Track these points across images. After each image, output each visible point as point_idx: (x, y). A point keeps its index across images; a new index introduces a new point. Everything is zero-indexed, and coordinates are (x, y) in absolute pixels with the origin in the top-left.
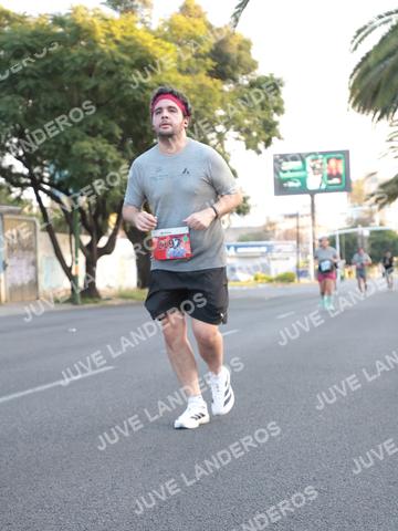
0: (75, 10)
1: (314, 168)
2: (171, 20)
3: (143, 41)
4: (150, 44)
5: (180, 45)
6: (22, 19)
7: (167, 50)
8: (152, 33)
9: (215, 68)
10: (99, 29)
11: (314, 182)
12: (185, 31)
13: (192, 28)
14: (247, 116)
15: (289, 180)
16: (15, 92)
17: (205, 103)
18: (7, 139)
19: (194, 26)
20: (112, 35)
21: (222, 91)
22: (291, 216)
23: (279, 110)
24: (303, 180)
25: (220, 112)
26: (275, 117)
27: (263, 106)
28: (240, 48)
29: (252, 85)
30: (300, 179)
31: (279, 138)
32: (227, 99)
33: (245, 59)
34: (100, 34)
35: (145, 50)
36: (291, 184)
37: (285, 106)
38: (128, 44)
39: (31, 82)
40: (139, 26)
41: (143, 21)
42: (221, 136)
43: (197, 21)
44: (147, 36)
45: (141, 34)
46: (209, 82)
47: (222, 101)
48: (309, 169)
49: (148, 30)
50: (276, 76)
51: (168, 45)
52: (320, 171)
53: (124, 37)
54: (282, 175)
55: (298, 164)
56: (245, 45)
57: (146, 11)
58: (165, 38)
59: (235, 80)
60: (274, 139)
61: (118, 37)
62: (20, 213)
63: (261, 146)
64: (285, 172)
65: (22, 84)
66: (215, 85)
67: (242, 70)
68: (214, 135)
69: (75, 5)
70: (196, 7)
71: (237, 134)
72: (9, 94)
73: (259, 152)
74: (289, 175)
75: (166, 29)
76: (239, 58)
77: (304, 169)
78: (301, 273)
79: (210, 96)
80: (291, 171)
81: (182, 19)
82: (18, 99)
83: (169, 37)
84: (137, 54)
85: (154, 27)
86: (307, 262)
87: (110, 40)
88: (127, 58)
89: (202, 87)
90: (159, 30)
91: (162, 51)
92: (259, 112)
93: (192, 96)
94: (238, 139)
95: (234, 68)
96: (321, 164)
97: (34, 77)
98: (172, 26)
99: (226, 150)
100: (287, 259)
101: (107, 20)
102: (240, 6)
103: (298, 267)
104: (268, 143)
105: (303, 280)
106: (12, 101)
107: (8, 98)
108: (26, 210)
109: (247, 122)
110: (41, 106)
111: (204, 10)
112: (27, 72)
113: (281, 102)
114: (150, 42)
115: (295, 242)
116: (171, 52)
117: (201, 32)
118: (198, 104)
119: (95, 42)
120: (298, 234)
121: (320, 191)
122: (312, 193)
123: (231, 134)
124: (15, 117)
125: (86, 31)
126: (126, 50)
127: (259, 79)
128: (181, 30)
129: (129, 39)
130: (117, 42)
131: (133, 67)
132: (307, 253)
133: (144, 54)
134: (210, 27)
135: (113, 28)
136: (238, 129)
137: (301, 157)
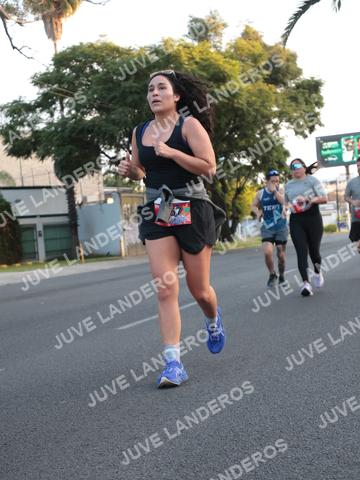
0: (166, 42)
1: (347, 146)
2: (236, 43)
3: (216, 60)
4: (221, 63)
5: (243, 61)
6: (128, 52)
7: (234, 65)
8: (222, 54)
9: (270, 76)
10: (183, 53)
11: (348, 156)
12: (247, 51)
13: (252, 48)
14: (295, 111)
15: (328, 156)
16: (126, 105)
17: (263, 102)
18: (121, 139)
19: (253, 46)
20: (193, 58)
21: (276, 93)
22: (332, 183)
23: (319, 104)
24: (340, 155)
25: (275, 109)
26: (317, 110)
27: (307, 102)
28: (288, 60)
29: (298, 87)
30: (336, 154)
31: (320, 125)
32: (279, 98)
33: (292, 68)
34: (184, 58)
35: (218, 67)
36: (330, 159)
37: (324, 101)
38: (206, 63)
39: (136, 97)
40: (212, 50)
41: (215, 46)
42: (276, 127)
43: (255, 43)
44: (219, 57)
45: (214, 55)
46: (265, 87)
47: (276, 100)
48: (343, 147)
49: (219, 52)
50: (315, 79)
51: (234, 62)
52: (352, 148)
53: (202, 59)
54: (323, 153)
55: (335, 143)
56: (292, 58)
57: (217, 39)
58: (232, 57)
59: (285, 84)
60: (317, 126)
61: (198, 59)
62: (131, 192)
63: (307, 132)
64: (325, 150)
65: (130, 99)
66: (270, 89)
67: (290, 77)
68: (270, 126)
69: (166, 38)
70: (254, 33)
71: (287, 124)
72: (121, 106)
73: (305, 136)
74: (328, 152)
75: (232, 51)
76: (287, 67)
77: (340, 147)
78: (341, 225)
79: (267, 97)
80: (330, 149)
81: (244, 42)
82: (127, 109)
83: (235, 56)
84: (212, 71)
85: (223, 50)
86: (346, 216)
87: (192, 62)
88: (204, 74)
89: (260, 91)
90: (227, 52)
91: (229, 67)
92: (304, 107)
93: (254, 98)
94: (288, 128)
95: (284, 75)
96: (353, 143)
97: (138, 93)
98: (236, 47)
99: (281, 136)
100: (330, 215)
101: (189, 48)
102: (288, 27)
103: (338, 220)
104: (312, 129)
105: (343, 230)
106: (123, 112)
107: (120, 109)
108: (136, 189)
109: (295, 114)
110: (144, 113)
111: (260, 34)
112: (133, 90)
113: (321, 98)
114: (221, 62)
115: (335, 202)
116: (237, 67)
117: (258, 50)
118: (258, 104)
119: (181, 64)
120: (337, 195)
121: (352, 163)
122: (347, 165)
123: (284, 124)
124: (126, 122)
125: (174, 56)
126: (204, 68)
127: (303, 82)
128: (243, 50)
129: (206, 60)
130: (197, 63)
131: (210, 80)
132: (345, 210)
133: (216, 71)
134: (265, 46)
135: (194, 53)
136: (288, 121)
137: (337, 138)
